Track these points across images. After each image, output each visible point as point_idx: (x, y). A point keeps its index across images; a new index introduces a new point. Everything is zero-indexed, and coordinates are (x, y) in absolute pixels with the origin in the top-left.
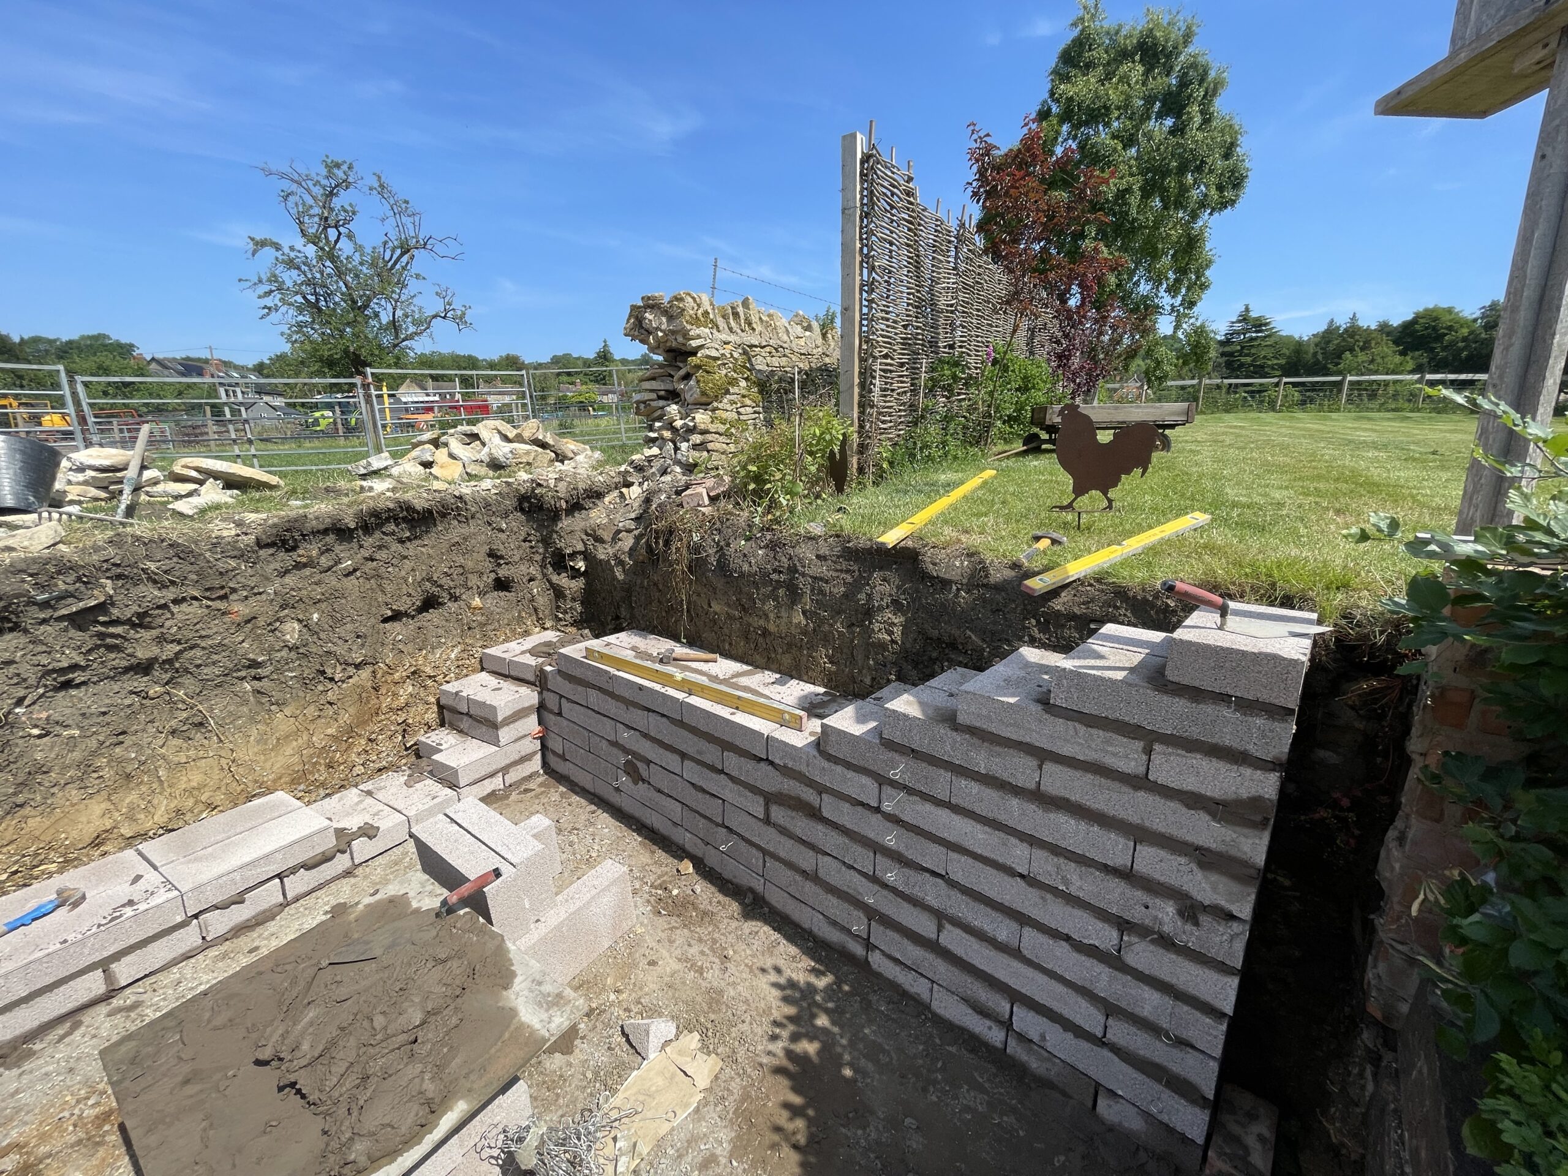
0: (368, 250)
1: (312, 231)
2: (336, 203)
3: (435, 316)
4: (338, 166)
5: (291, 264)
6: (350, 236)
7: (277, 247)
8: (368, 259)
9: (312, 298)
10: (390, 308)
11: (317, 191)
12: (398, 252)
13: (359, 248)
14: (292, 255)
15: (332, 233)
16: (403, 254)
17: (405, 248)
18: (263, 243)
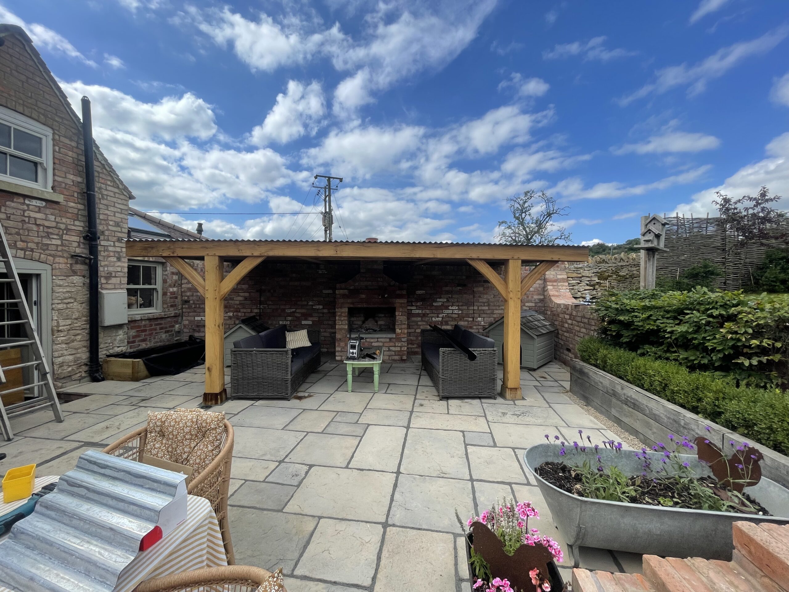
0: (535, 218)
1: (517, 215)
2: (526, 205)
3: (556, 239)
4: (528, 192)
5: (509, 227)
6: (529, 215)
7: (506, 222)
8: (535, 221)
9: (514, 238)
10: (540, 238)
11: (521, 202)
12: (546, 217)
13: (532, 219)
14: (510, 224)
15: (523, 215)
16: (547, 217)
17: (549, 215)
18: (502, 223)
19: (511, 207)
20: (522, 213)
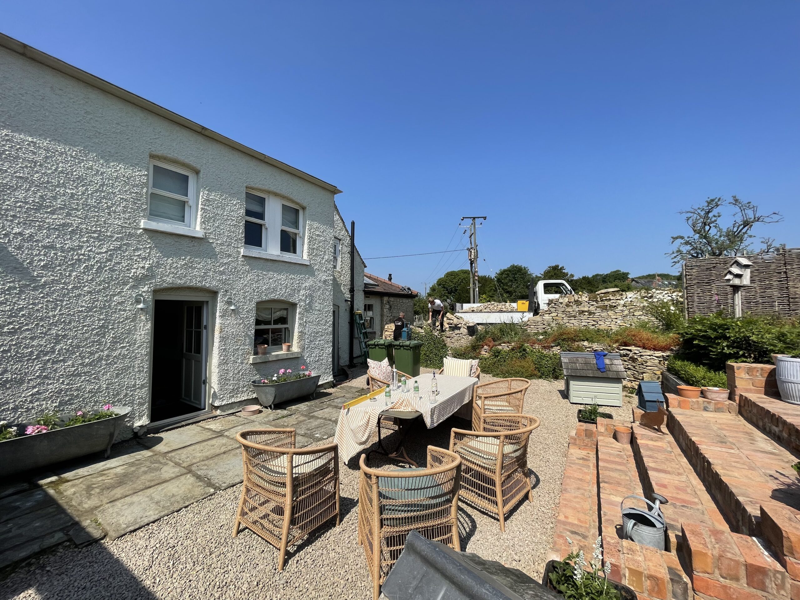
0: (725, 230)
1: (698, 229)
2: (710, 215)
4: (712, 200)
5: (687, 243)
6: (716, 227)
7: (682, 238)
8: (724, 234)
11: (702, 213)
12: (742, 226)
13: (720, 230)
14: (689, 239)
15: (707, 228)
16: (744, 227)
17: (746, 224)
18: (677, 238)
19: (688, 220)
20: (705, 224)
